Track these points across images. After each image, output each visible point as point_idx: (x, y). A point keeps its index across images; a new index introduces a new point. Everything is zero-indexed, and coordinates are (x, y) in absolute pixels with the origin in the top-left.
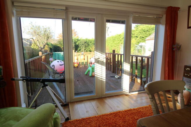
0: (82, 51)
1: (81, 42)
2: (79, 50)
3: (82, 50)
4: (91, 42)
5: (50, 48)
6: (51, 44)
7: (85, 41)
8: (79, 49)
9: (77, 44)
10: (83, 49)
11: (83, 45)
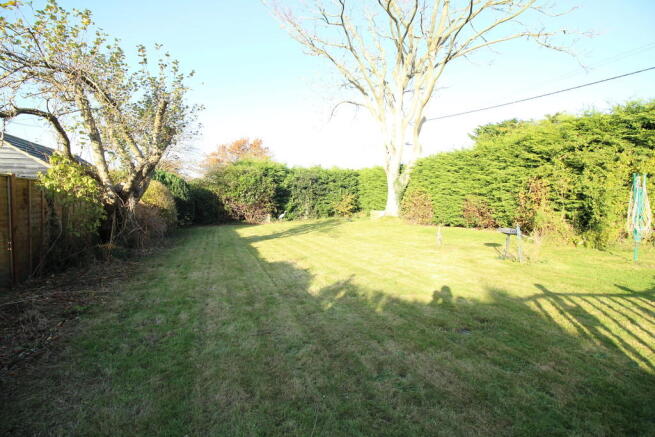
0: (302, 215)
1: (298, 179)
2: (290, 207)
3: (301, 209)
4: (334, 181)
5: (177, 200)
6: (182, 181)
7: (314, 176)
8: (289, 205)
9: (284, 185)
10: (307, 206)
11: (306, 188)
